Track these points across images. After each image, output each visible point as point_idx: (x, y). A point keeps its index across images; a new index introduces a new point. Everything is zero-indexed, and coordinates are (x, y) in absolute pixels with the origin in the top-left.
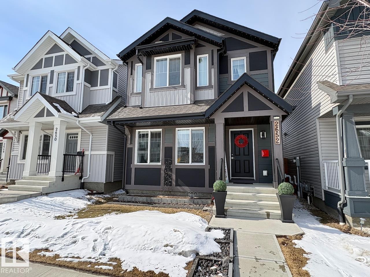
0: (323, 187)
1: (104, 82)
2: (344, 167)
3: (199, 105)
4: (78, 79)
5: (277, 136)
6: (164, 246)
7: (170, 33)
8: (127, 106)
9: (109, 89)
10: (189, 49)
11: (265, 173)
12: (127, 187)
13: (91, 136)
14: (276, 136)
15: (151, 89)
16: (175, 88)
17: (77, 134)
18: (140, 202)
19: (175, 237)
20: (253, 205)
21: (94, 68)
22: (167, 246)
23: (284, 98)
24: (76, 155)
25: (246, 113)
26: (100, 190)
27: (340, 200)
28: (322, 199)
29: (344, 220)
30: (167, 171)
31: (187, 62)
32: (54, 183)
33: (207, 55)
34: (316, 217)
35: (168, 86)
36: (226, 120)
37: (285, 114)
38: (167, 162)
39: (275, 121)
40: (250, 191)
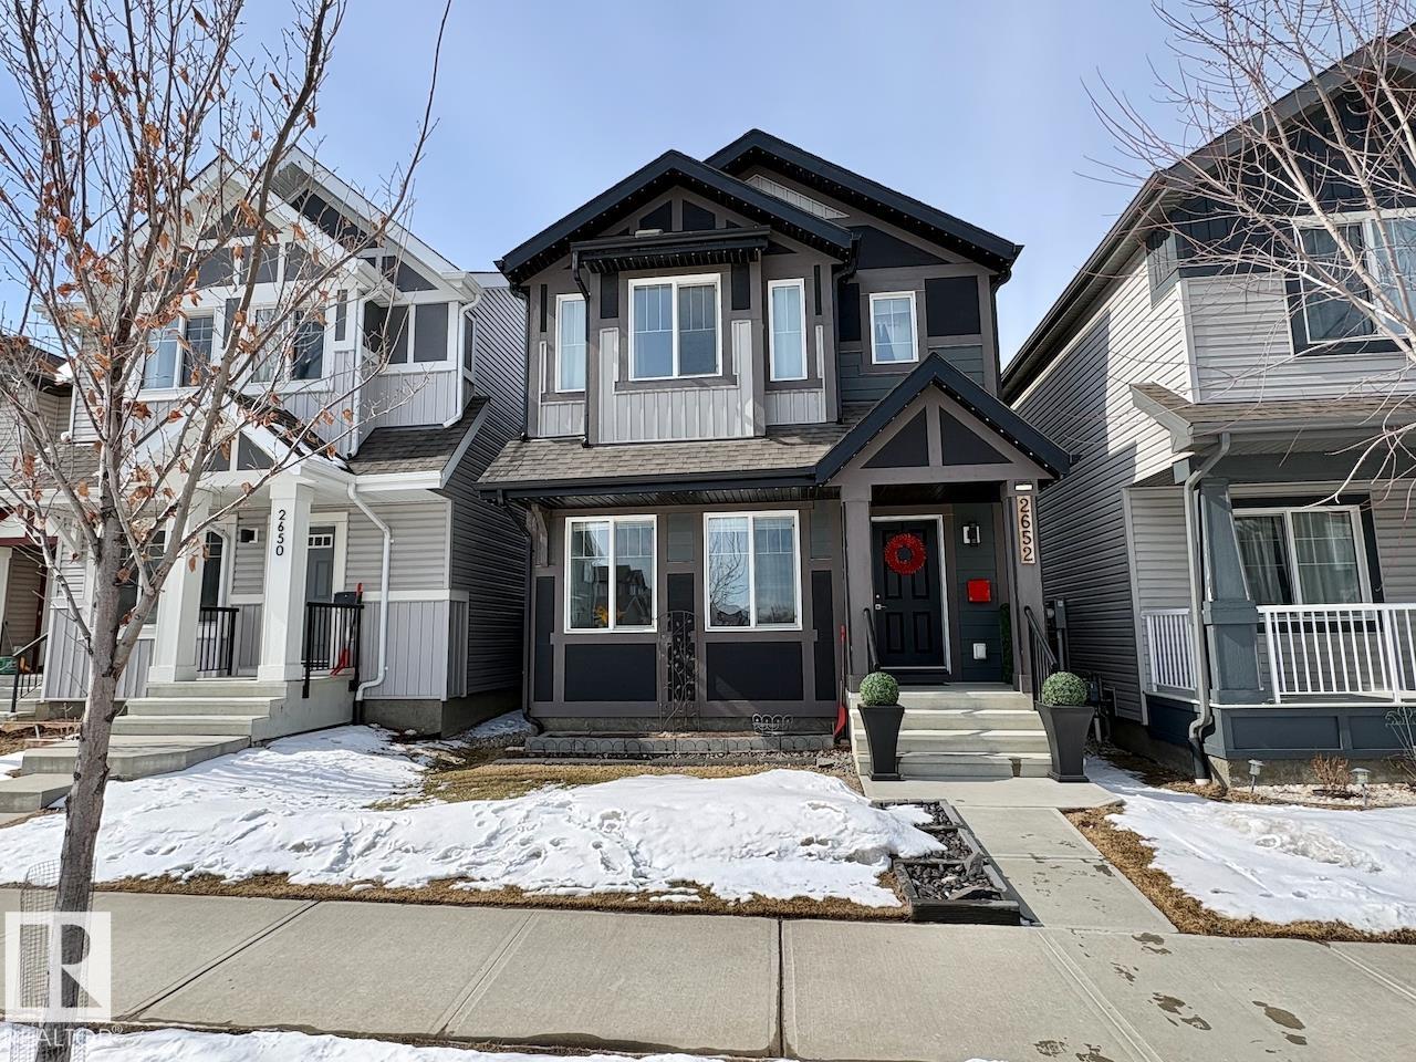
0: (1143, 687)
1: (432, 348)
2: (1205, 626)
3: (782, 439)
4: (340, 335)
5: (1027, 541)
6: (803, 844)
7: (677, 199)
8: (530, 435)
9: (449, 372)
10: (744, 260)
11: (979, 651)
12: (540, 709)
13: (387, 536)
14: (1022, 539)
15: (622, 384)
16: (701, 384)
17: (332, 530)
18: (602, 755)
19: (824, 820)
20: (968, 743)
21: (390, 295)
22: (808, 842)
23: (1014, 407)
24: (331, 606)
25: (937, 472)
26: (427, 727)
27: (1195, 716)
28: (1139, 723)
29: (1208, 771)
30: (678, 651)
31: (740, 301)
32: (283, 703)
33: (800, 282)
34: (1127, 771)
35: (675, 375)
36: (876, 490)
37: (1048, 476)
38: (678, 624)
39: (1019, 498)
40: (951, 703)
